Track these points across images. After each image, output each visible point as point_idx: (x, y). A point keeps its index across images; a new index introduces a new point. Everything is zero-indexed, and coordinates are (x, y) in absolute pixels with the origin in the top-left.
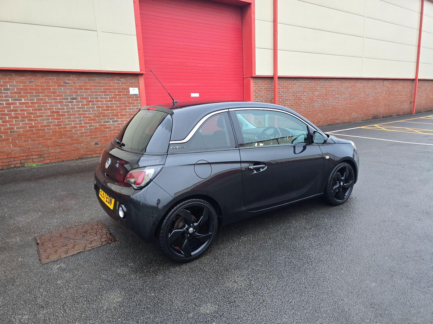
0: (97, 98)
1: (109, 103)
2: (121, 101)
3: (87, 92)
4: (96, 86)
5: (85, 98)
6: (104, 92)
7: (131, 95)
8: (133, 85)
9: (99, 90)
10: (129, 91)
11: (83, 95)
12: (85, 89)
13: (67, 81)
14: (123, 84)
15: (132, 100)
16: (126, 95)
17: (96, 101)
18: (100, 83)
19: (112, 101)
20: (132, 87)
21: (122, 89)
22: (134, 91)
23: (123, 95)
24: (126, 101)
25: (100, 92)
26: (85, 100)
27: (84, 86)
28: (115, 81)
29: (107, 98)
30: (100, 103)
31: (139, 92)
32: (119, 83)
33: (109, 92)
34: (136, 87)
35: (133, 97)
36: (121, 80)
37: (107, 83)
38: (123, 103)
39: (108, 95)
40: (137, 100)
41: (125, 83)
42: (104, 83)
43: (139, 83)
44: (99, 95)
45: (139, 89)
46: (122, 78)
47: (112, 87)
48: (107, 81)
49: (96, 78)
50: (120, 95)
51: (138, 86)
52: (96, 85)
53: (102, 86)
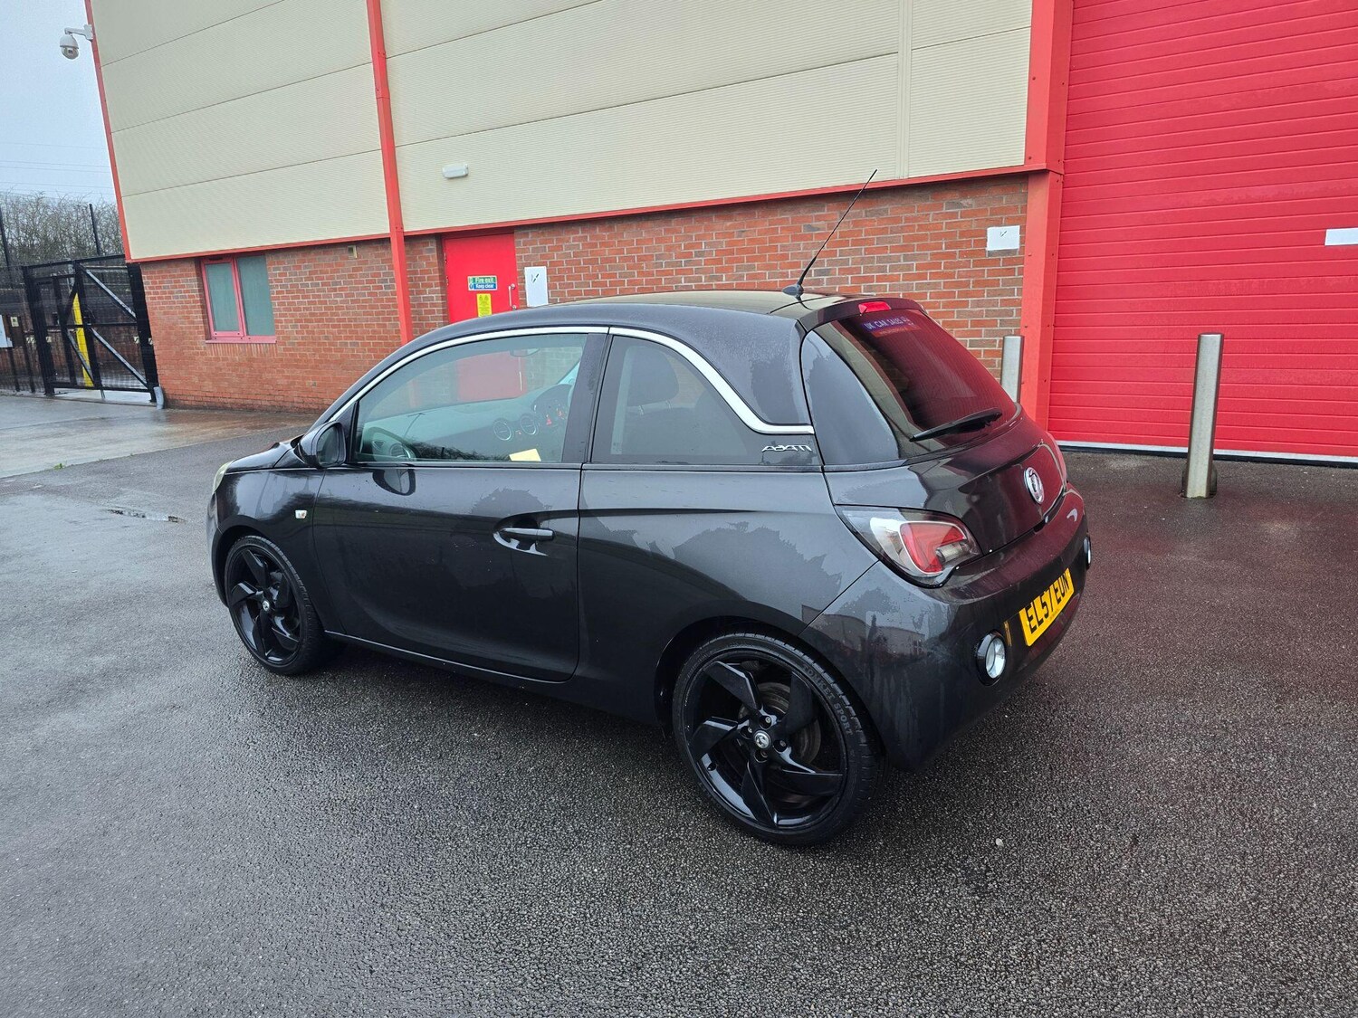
0: (883, 269)
1: (915, 282)
2: (952, 276)
3: (857, 252)
4: (884, 231)
5: (850, 271)
6: (903, 248)
7: (990, 253)
8: (1004, 217)
9: (890, 242)
10: (986, 240)
11: (846, 262)
12: (855, 243)
13: (814, 224)
14: (968, 216)
15: (991, 273)
16: (973, 253)
17: (879, 279)
18: (897, 220)
19: (923, 277)
20: (998, 224)
21: (963, 234)
22: (1003, 238)
23: (962, 254)
24: (968, 275)
25: (894, 250)
26: (850, 276)
27: (850, 233)
28: (944, 210)
29: (909, 267)
30: (888, 283)
31: (1022, 240)
32: (954, 215)
33: (921, 247)
34: (1011, 222)
35: (996, 262)
36: (964, 202)
37: (915, 219)
38: (958, 285)
39: (914, 258)
40: (1011, 272)
41: (974, 213)
42: (907, 219)
43: (1024, 209)
44: (889, 259)
45: (1022, 231)
46: (965, 197)
47: (929, 230)
48: (918, 211)
49: (887, 206)
50: (953, 255)
51: (1021, 221)
52: (883, 228)
53: (902, 229)
